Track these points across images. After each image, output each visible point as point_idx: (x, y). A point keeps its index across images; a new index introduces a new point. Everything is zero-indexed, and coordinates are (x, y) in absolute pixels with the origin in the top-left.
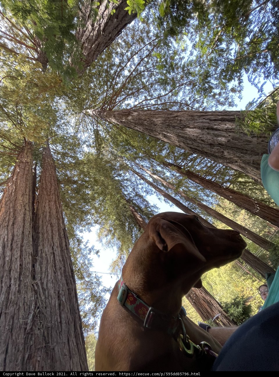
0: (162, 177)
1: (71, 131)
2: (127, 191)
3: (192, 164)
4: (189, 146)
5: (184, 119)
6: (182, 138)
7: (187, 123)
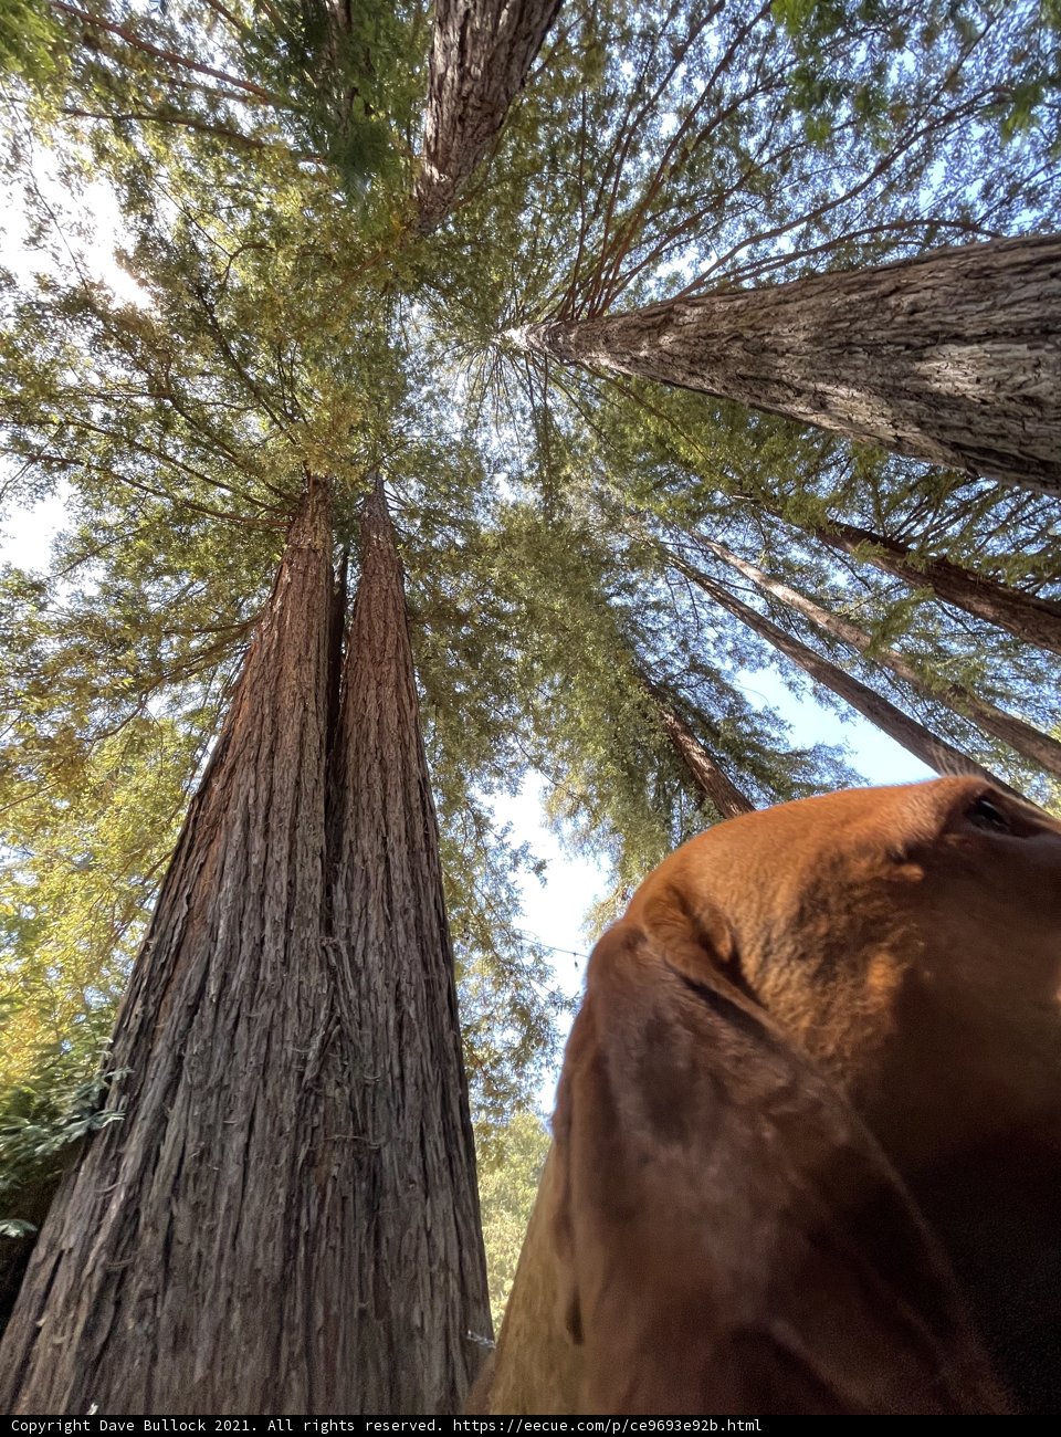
0: (813, 590)
2: (655, 650)
4: (948, 436)
5: (933, 298)
6: (912, 403)
7: (945, 315)
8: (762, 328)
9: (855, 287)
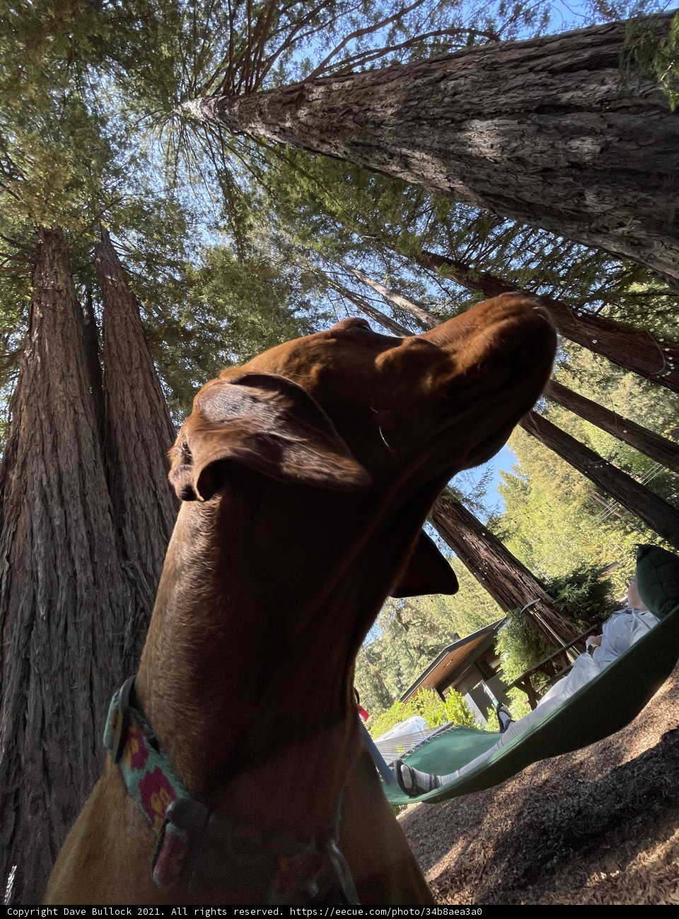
0: (418, 299)
1: (158, 184)
3: (500, 253)
4: (478, 187)
5: (465, 84)
6: (457, 163)
7: (473, 97)
8: (364, 104)
9: (420, 74)
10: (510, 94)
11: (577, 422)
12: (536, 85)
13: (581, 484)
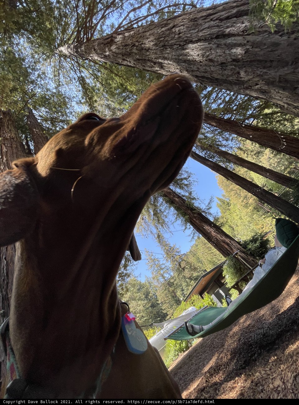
1: (52, 86)
3: (207, 102)
4: (194, 73)
5: (184, 29)
6: (184, 64)
7: (187, 34)
8: (140, 41)
9: (163, 26)
10: (204, 32)
11: (248, 173)
12: (214, 26)
13: (252, 199)
